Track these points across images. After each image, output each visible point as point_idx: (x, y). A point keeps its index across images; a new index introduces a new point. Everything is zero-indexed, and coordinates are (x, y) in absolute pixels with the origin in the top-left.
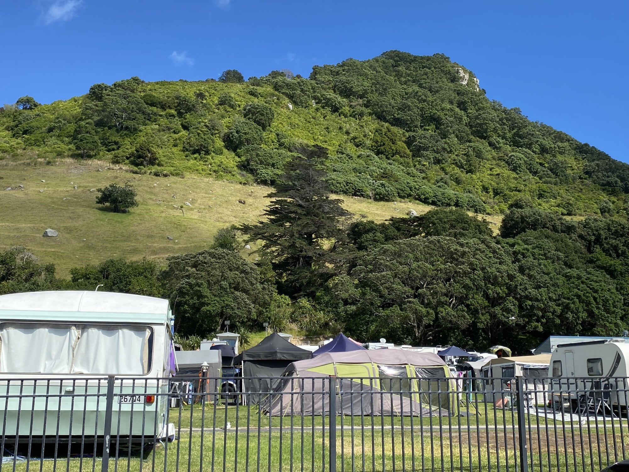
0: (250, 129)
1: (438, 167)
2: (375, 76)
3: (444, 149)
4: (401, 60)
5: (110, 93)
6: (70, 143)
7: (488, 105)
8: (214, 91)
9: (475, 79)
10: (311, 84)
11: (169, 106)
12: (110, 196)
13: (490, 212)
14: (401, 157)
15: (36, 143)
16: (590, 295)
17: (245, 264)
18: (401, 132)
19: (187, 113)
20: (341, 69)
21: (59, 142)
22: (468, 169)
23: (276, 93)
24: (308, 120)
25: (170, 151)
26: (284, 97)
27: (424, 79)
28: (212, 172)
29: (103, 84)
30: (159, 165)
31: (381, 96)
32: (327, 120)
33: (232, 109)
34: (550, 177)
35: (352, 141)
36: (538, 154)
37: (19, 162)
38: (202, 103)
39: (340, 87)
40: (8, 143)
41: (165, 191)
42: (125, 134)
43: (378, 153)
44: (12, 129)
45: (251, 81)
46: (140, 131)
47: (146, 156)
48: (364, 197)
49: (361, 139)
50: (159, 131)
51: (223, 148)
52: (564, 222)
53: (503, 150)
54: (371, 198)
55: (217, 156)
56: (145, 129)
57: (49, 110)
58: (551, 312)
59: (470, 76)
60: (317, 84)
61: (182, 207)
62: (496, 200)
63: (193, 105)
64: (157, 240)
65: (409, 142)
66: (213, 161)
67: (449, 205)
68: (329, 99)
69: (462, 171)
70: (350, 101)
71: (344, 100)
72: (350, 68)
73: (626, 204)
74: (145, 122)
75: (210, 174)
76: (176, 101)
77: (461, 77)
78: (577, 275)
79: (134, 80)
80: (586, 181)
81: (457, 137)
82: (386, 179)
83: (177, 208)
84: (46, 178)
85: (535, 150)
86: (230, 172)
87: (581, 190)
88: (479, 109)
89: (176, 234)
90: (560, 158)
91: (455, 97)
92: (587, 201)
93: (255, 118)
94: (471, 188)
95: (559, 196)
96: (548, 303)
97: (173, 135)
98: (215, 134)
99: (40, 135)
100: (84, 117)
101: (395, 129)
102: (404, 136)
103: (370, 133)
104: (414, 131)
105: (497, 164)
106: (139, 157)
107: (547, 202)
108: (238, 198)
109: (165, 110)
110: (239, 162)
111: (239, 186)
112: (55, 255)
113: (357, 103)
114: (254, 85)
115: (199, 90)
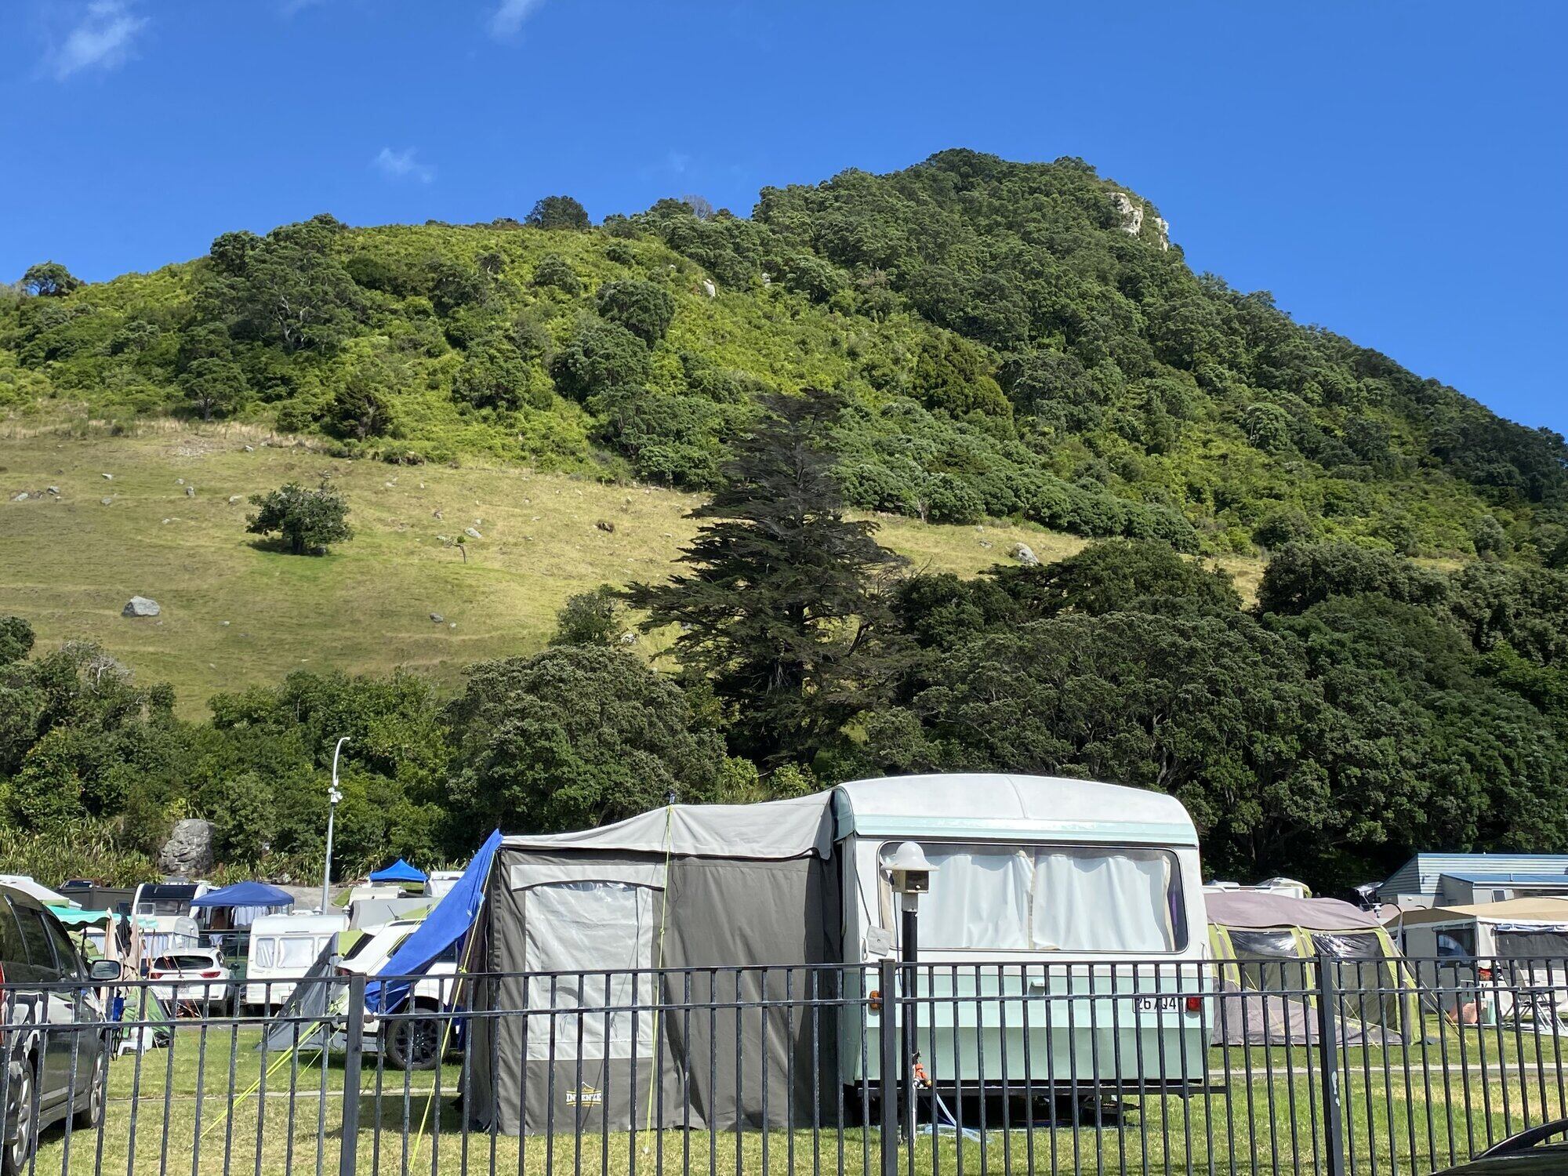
0: (617, 345)
1: (1076, 438)
2: (915, 213)
3: (1092, 393)
4: (976, 173)
5: (267, 257)
6: (169, 381)
7: (1194, 285)
8: (520, 251)
9: (1159, 220)
10: (759, 232)
11: (414, 289)
12: (283, 514)
13: (1209, 550)
14: (988, 413)
15: (82, 382)
16: (1496, 753)
17: (653, 684)
18: (983, 353)
19: (458, 305)
20: (830, 195)
21: (140, 378)
22: (1151, 444)
23: (675, 254)
24: (755, 322)
25: (420, 400)
26: (695, 265)
27: (1034, 220)
28: (526, 454)
29: (246, 233)
30: (395, 435)
31: (932, 263)
32: (802, 322)
33: (569, 296)
34: (1349, 462)
35: (865, 374)
36: (1319, 406)
37: (42, 429)
38: (496, 280)
39: (831, 241)
40: (12, 382)
41: (414, 501)
42: (307, 359)
43: (931, 404)
44: (18, 346)
45: (613, 224)
46: (344, 350)
47: (363, 414)
48: (903, 514)
49: (886, 371)
50: (391, 350)
51: (552, 393)
52: (1416, 575)
53: (1234, 395)
54: (919, 517)
55: (538, 412)
56: (357, 345)
57: (108, 298)
58: (1404, 795)
59: (1145, 212)
60: (774, 232)
61: (460, 540)
62: (1220, 520)
63: (474, 287)
64: (405, 621)
65: (1006, 377)
66: (528, 426)
67: (1110, 532)
68: (805, 271)
69: (1136, 449)
70: (857, 276)
71: (842, 272)
72: (853, 193)
73: (1535, 530)
74: (355, 327)
75: (524, 458)
76: (430, 275)
77: (1124, 217)
78: (1460, 704)
79: (321, 221)
80: (1437, 473)
81: (1119, 363)
82: (956, 469)
83: (449, 544)
84: (115, 468)
85: (1310, 395)
86: (573, 453)
87: (1426, 493)
88: (1172, 295)
89: (451, 607)
90: (1370, 415)
91: (1112, 266)
92: (1442, 521)
93: (628, 319)
94: (1162, 490)
95: (1374, 509)
96: (1398, 772)
97: (424, 360)
98: (532, 358)
99: (92, 360)
100: (199, 317)
101: (967, 344)
102: (992, 362)
103: (909, 356)
104: (1014, 349)
105: (1219, 431)
106: (347, 415)
107: (1347, 524)
108: (596, 518)
109: (404, 298)
110: (593, 427)
111: (597, 489)
112: (157, 661)
113: (872, 280)
114: (617, 236)
115: (486, 248)
